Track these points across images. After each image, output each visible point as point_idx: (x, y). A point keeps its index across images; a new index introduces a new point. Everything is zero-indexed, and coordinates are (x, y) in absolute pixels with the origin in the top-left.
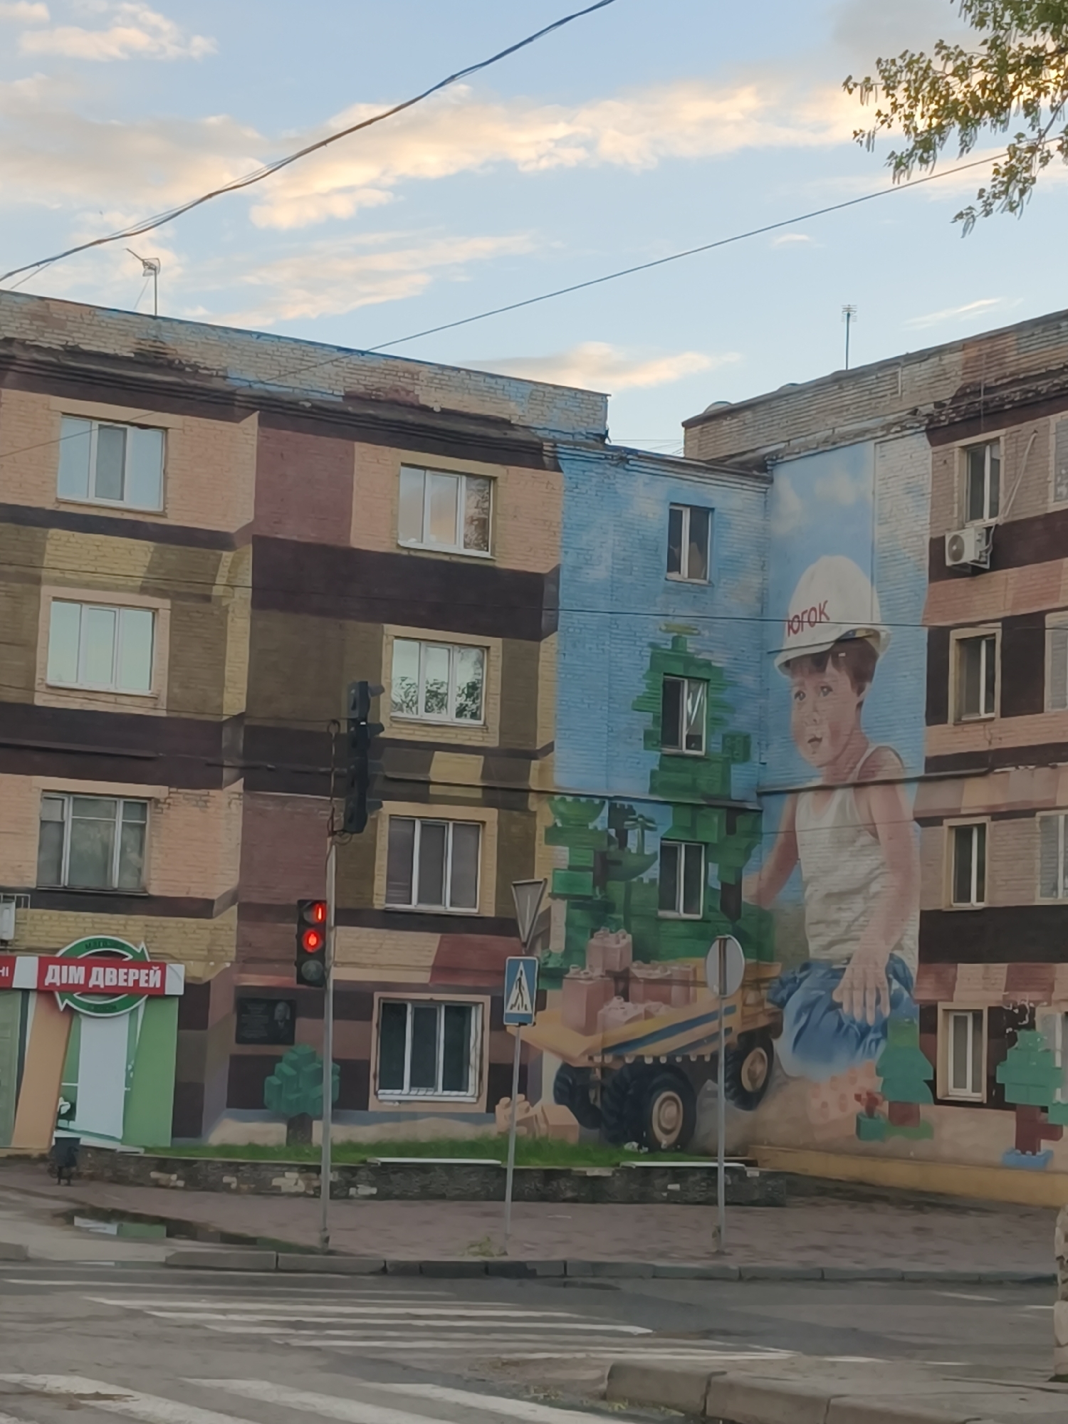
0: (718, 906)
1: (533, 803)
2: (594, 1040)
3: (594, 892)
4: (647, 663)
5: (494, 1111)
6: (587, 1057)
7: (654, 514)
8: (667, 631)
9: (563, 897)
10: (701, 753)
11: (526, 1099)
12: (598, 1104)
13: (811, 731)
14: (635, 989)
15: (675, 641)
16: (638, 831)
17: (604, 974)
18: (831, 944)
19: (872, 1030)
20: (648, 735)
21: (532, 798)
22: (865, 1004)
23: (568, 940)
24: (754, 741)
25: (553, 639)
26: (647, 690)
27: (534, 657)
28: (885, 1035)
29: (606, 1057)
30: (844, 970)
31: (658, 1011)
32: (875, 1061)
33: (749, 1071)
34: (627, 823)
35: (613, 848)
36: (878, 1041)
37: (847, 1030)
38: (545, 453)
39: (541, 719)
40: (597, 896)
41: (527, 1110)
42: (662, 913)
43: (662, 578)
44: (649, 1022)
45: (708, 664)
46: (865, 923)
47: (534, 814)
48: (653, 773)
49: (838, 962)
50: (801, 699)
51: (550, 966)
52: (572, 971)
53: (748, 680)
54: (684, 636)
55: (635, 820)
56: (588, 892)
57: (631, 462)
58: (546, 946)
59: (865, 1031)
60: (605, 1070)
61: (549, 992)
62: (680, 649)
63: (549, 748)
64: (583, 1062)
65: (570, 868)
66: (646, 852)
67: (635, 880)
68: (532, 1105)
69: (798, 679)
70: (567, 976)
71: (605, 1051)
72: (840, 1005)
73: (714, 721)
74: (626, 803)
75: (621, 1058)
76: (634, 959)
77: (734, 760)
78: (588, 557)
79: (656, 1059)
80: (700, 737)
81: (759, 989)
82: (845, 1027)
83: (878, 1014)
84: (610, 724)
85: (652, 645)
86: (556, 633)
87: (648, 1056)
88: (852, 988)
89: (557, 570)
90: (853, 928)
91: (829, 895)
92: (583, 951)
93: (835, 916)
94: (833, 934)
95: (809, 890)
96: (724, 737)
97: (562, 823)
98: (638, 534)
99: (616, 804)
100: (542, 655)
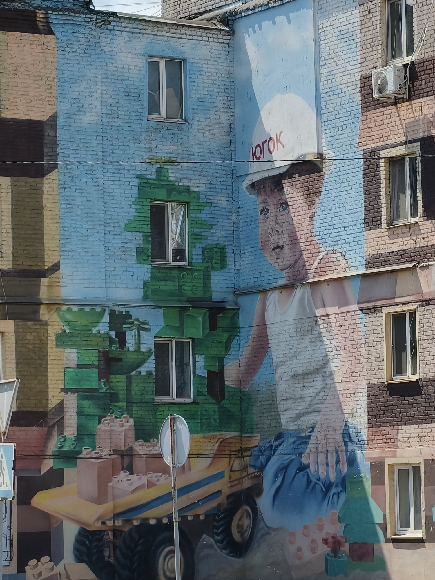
0: (205, 390)
1: (44, 314)
2: (106, 508)
3: (100, 385)
4: (135, 192)
5: (24, 571)
6: (100, 522)
7: (135, 66)
8: (152, 164)
9: (73, 391)
10: (186, 264)
11: (51, 560)
12: (112, 560)
13: (274, 240)
14: (139, 464)
15: (159, 171)
16: (134, 332)
17: (111, 452)
18: (299, 416)
19: (334, 485)
20: (139, 252)
21: (43, 309)
22: (327, 465)
23: (80, 427)
24: (229, 251)
25: (53, 176)
26: (137, 214)
27: (39, 191)
28: (344, 488)
29: (116, 522)
30: (310, 436)
31: (158, 480)
32: (337, 510)
33: (238, 526)
34: (124, 326)
35: (114, 347)
36: (339, 494)
37: (314, 486)
38: (38, 19)
39: (48, 244)
40: (102, 388)
41: (52, 569)
42: (158, 400)
43: (145, 119)
44: (152, 490)
45: (187, 190)
46: (324, 398)
47: (45, 323)
48: (145, 284)
49: (304, 430)
50: (265, 215)
51: (66, 449)
52: (84, 452)
53: (222, 201)
54: (165, 167)
55: (132, 323)
56: (94, 385)
57: (112, 23)
58: (61, 432)
59: (328, 486)
60: (116, 531)
61: (66, 471)
62: (163, 178)
63: (56, 267)
64: (97, 526)
65: (79, 366)
66: (143, 350)
67: (134, 373)
68: (56, 564)
69: (262, 198)
70: (81, 456)
71: (116, 516)
72: (308, 466)
73: (196, 237)
74: (123, 309)
75: (128, 521)
76: (137, 439)
77: (213, 268)
78: (79, 105)
79: (159, 520)
80: (184, 250)
81: (243, 457)
82: (312, 484)
83: (339, 471)
84: (106, 244)
85: (139, 177)
86: (56, 170)
87: (153, 518)
88: (317, 452)
89: (54, 118)
90: (315, 402)
91: (294, 376)
92: (92, 435)
93: (300, 393)
94: (300, 408)
95: (279, 371)
96: (204, 249)
97: (70, 329)
98: (122, 83)
99: (115, 311)
100: (45, 189)
